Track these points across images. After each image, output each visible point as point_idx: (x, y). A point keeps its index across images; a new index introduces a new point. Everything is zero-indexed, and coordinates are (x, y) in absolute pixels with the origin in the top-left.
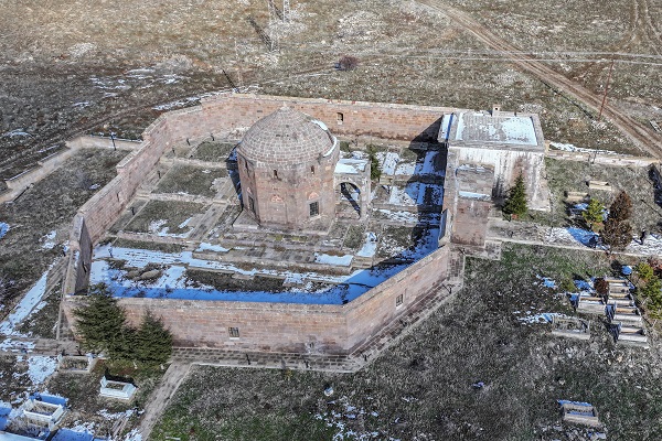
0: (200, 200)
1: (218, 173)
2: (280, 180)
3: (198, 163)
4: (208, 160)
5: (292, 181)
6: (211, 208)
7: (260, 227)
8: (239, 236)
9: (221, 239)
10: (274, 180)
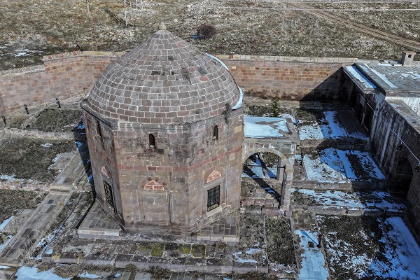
0: (31, 186)
1: (62, 147)
2: (161, 152)
3: (36, 135)
4: (49, 130)
5: (183, 153)
6: (47, 199)
7: (124, 232)
8: (87, 250)
9: (56, 259)
10: (148, 153)
